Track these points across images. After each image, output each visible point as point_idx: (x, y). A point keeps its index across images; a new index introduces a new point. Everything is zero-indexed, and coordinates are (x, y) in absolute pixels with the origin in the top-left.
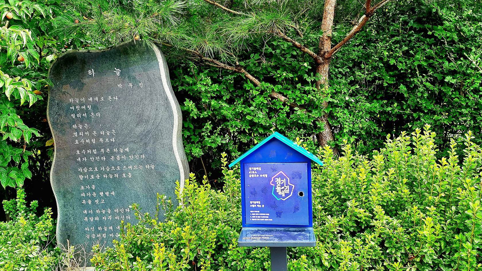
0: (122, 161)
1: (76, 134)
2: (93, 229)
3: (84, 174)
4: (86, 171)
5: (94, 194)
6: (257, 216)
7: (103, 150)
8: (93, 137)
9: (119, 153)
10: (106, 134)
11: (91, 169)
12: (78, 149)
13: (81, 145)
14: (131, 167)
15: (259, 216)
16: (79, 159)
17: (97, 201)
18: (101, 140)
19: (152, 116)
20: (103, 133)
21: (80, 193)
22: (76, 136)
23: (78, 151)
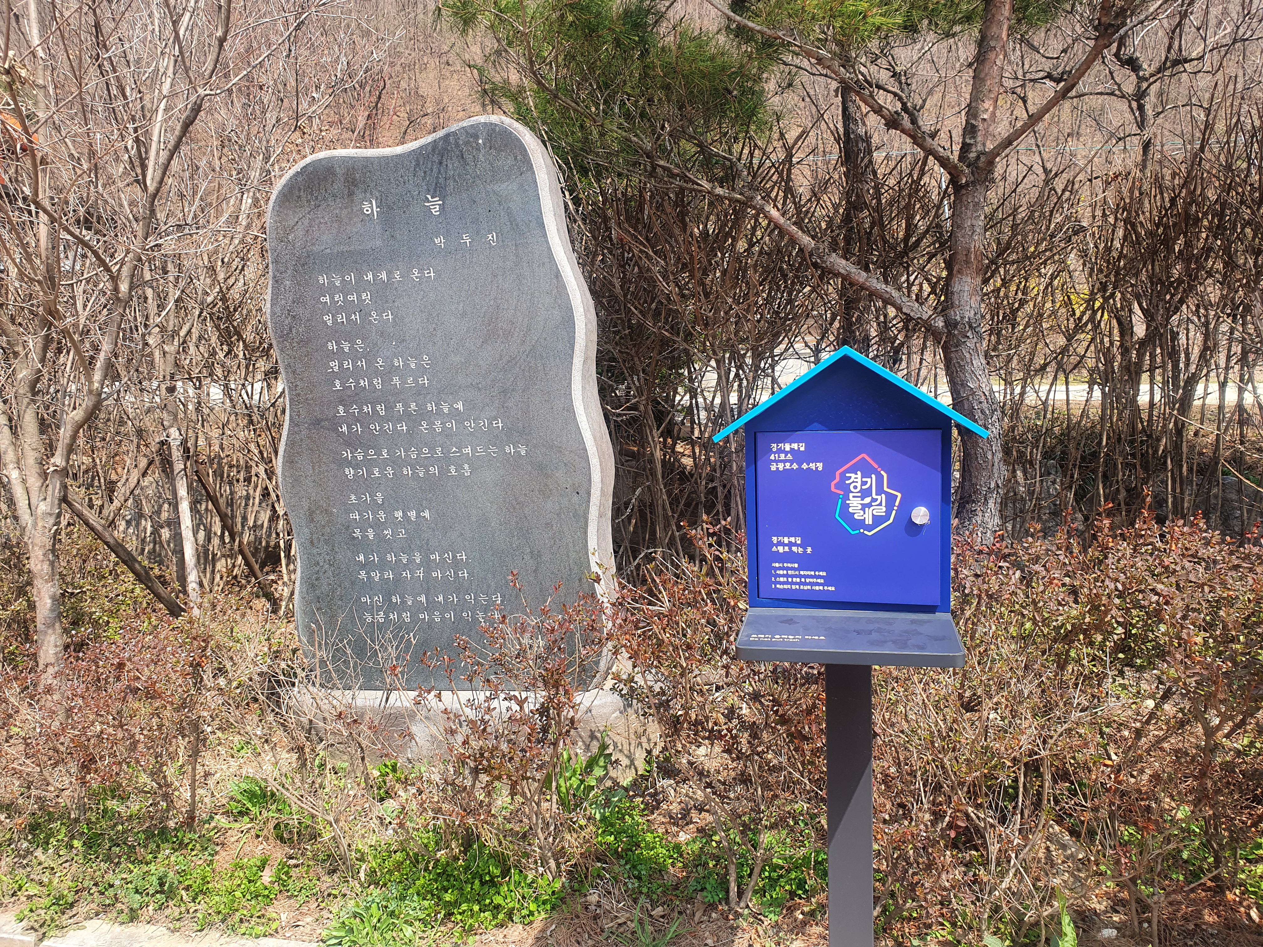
0: (447, 434)
1: (334, 365)
2: (378, 599)
3: (356, 466)
4: (360, 458)
5: (382, 515)
6: (792, 576)
7: (399, 406)
8: (377, 373)
9: (440, 412)
10: (407, 365)
11: (371, 452)
12: (342, 402)
13: (349, 392)
14: (468, 450)
15: (796, 576)
16: (345, 428)
17: (388, 532)
18: (396, 380)
19: (520, 319)
20: (398, 362)
21: (348, 511)
22: (336, 369)
23: (341, 408)
